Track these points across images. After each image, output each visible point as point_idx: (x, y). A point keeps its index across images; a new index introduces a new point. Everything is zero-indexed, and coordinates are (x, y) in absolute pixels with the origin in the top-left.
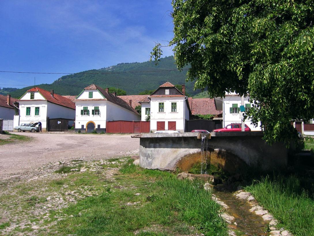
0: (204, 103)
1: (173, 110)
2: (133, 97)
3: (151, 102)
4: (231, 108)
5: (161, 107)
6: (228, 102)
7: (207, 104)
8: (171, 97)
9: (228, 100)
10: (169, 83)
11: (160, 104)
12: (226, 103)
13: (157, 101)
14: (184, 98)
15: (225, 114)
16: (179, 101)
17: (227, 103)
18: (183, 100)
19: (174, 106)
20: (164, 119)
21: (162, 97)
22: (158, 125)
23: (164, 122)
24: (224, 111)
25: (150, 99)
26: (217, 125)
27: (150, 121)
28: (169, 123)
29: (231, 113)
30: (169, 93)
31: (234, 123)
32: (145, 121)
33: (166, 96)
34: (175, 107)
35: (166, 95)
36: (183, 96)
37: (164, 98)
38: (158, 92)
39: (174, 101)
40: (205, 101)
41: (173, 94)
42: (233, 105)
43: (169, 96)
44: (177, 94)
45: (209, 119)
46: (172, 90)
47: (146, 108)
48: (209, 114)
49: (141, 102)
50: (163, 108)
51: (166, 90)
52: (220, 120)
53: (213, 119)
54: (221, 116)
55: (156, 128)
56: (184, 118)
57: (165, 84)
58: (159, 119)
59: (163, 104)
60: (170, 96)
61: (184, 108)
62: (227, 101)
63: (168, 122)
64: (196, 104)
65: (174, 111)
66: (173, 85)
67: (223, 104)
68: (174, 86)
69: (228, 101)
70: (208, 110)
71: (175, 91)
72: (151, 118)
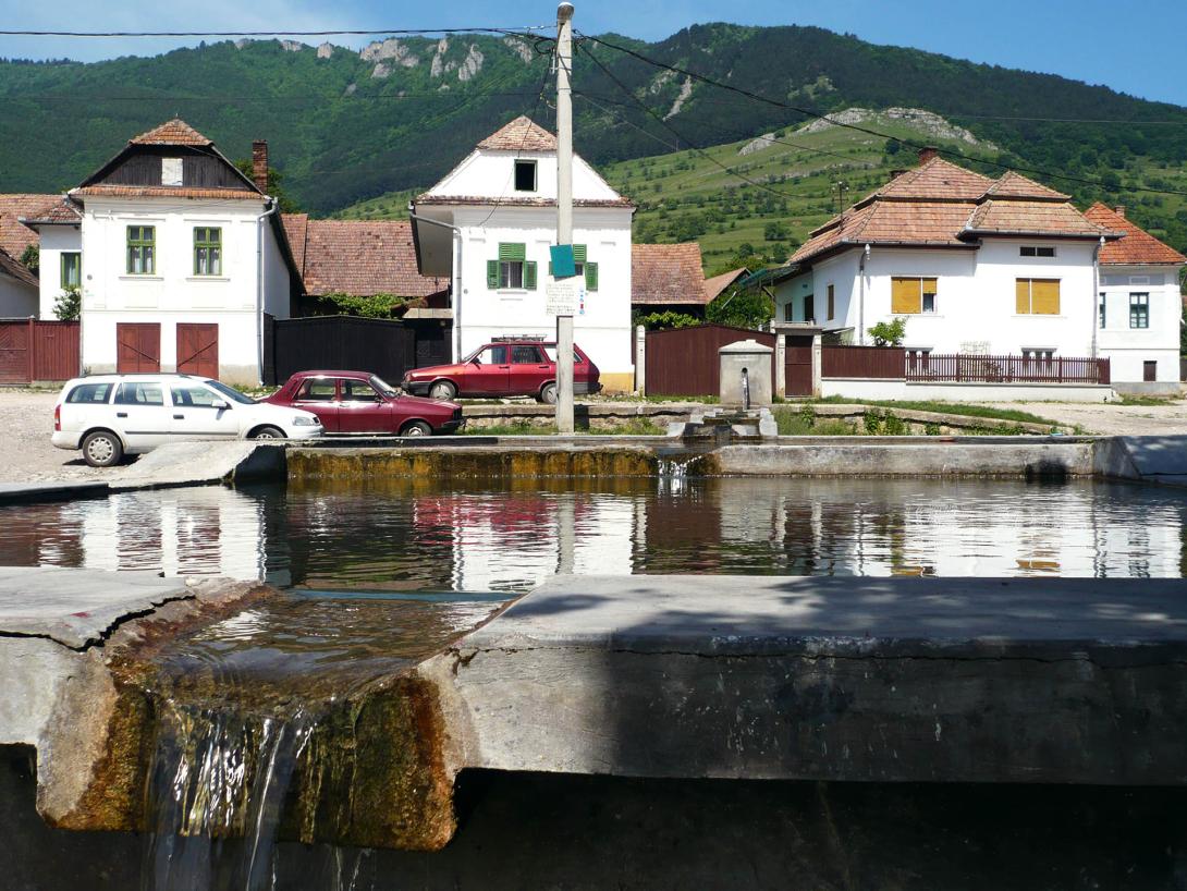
0: (363, 244)
1: (204, 267)
2: (16, 201)
3: (88, 222)
4: (491, 264)
5: (140, 245)
6: (477, 232)
7: (375, 248)
8: (190, 198)
9: (478, 226)
10: (182, 125)
11: (133, 231)
12: (471, 239)
13: (115, 217)
14: (261, 205)
15: (466, 291)
16: (237, 218)
17: (473, 236)
18: (255, 218)
19: (207, 246)
20: (154, 309)
21: (144, 195)
22: (121, 344)
23: (156, 328)
24: (459, 278)
25: (80, 205)
26: (424, 344)
27: (78, 323)
28: (184, 330)
29: (491, 286)
30: (181, 178)
31: (514, 339)
32: (54, 318)
33: (166, 192)
34: (212, 250)
35: (168, 187)
36: (256, 195)
37: (156, 201)
38: (124, 170)
39: (207, 219)
40: (369, 234)
41: (202, 184)
42: (504, 247)
43: (180, 192)
44: (221, 183)
45: (384, 315)
46: (197, 161)
47: (62, 254)
48: (386, 292)
49: (38, 220)
50: (148, 252)
51: (166, 162)
52: (438, 321)
53: (405, 317)
54: (442, 299)
55: (111, 357)
56: (259, 308)
57: (161, 128)
58: (128, 310)
59: (149, 231)
60: (188, 191)
61: (260, 256)
62: (474, 229)
63: (179, 326)
64: (325, 247)
65: (210, 271)
66: (201, 137)
67: (455, 241)
68: (207, 142)
69: (481, 229)
70: (383, 276)
71: (212, 170)
72: (86, 303)
